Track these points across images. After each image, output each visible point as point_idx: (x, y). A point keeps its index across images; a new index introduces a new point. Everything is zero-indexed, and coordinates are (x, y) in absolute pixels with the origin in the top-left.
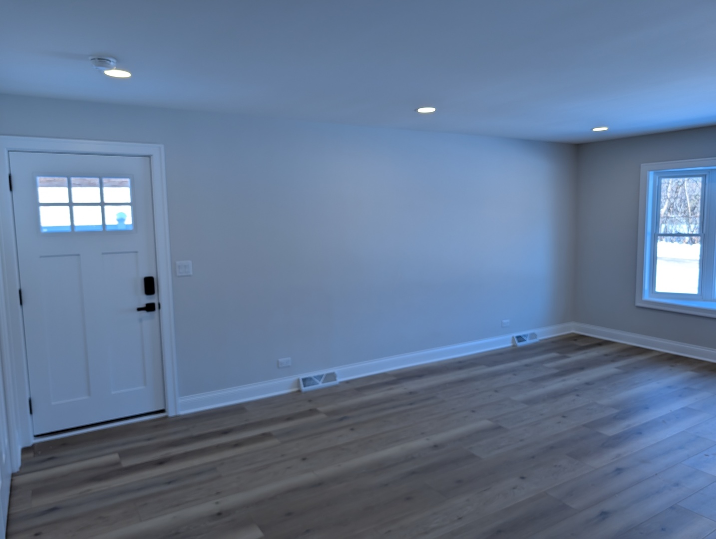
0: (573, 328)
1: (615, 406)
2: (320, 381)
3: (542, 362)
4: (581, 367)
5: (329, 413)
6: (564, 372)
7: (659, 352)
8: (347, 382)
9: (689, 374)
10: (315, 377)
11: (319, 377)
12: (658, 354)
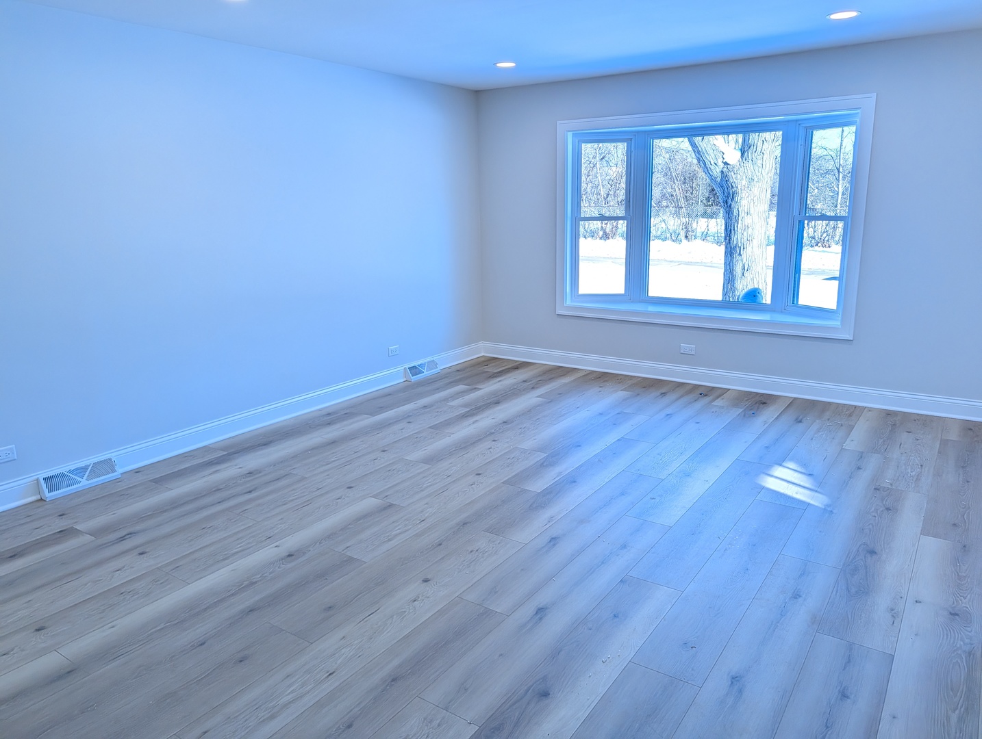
0: (483, 349)
1: (541, 449)
2: (82, 477)
3: (446, 399)
4: (497, 400)
5: (96, 533)
6: (475, 410)
7: (585, 370)
8: (137, 471)
9: (622, 394)
10: (70, 472)
11: (81, 471)
12: (585, 373)
